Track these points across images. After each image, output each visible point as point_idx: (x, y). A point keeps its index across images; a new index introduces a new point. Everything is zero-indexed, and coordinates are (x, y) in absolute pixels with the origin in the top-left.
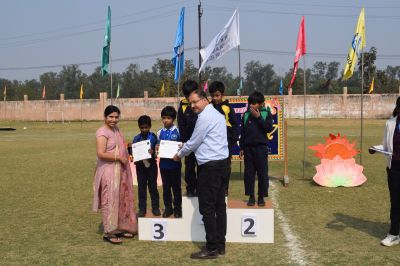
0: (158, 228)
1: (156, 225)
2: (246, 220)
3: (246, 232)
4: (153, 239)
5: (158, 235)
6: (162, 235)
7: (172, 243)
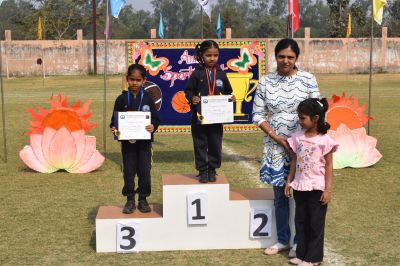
0: (127, 233)
1: (124, 229)
2: (256, 217)
3: (256, 233)
4: (120, 250)
5: (127, 243)
6: (133, 243)
7: (150, 253)
